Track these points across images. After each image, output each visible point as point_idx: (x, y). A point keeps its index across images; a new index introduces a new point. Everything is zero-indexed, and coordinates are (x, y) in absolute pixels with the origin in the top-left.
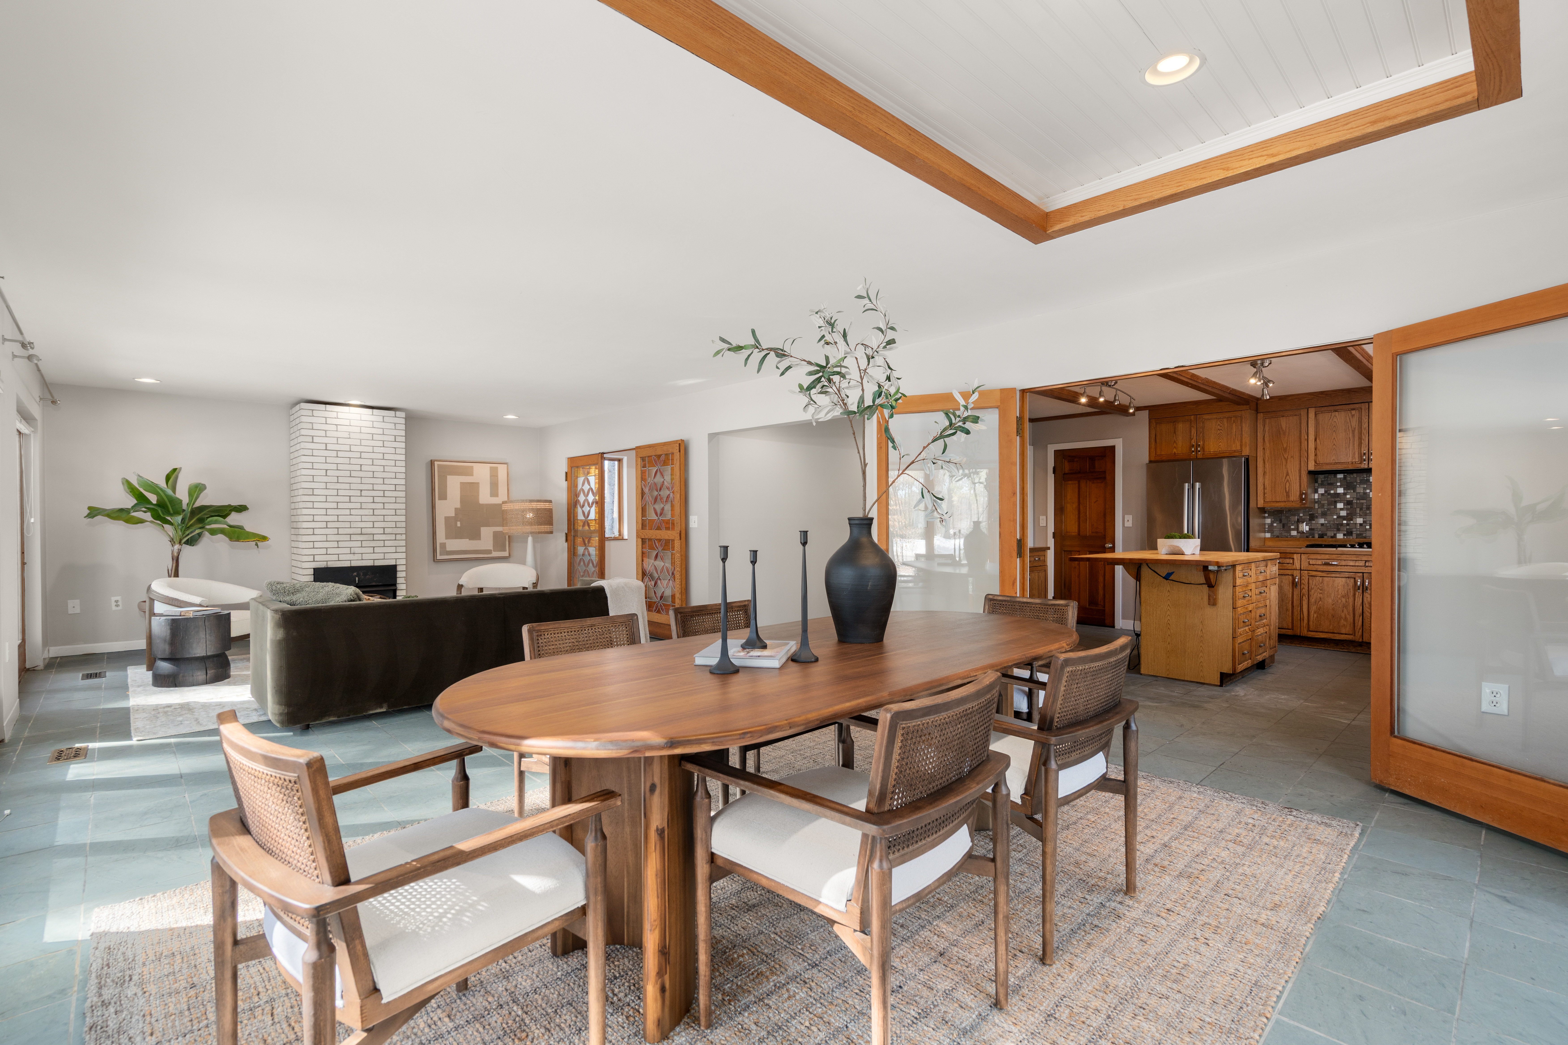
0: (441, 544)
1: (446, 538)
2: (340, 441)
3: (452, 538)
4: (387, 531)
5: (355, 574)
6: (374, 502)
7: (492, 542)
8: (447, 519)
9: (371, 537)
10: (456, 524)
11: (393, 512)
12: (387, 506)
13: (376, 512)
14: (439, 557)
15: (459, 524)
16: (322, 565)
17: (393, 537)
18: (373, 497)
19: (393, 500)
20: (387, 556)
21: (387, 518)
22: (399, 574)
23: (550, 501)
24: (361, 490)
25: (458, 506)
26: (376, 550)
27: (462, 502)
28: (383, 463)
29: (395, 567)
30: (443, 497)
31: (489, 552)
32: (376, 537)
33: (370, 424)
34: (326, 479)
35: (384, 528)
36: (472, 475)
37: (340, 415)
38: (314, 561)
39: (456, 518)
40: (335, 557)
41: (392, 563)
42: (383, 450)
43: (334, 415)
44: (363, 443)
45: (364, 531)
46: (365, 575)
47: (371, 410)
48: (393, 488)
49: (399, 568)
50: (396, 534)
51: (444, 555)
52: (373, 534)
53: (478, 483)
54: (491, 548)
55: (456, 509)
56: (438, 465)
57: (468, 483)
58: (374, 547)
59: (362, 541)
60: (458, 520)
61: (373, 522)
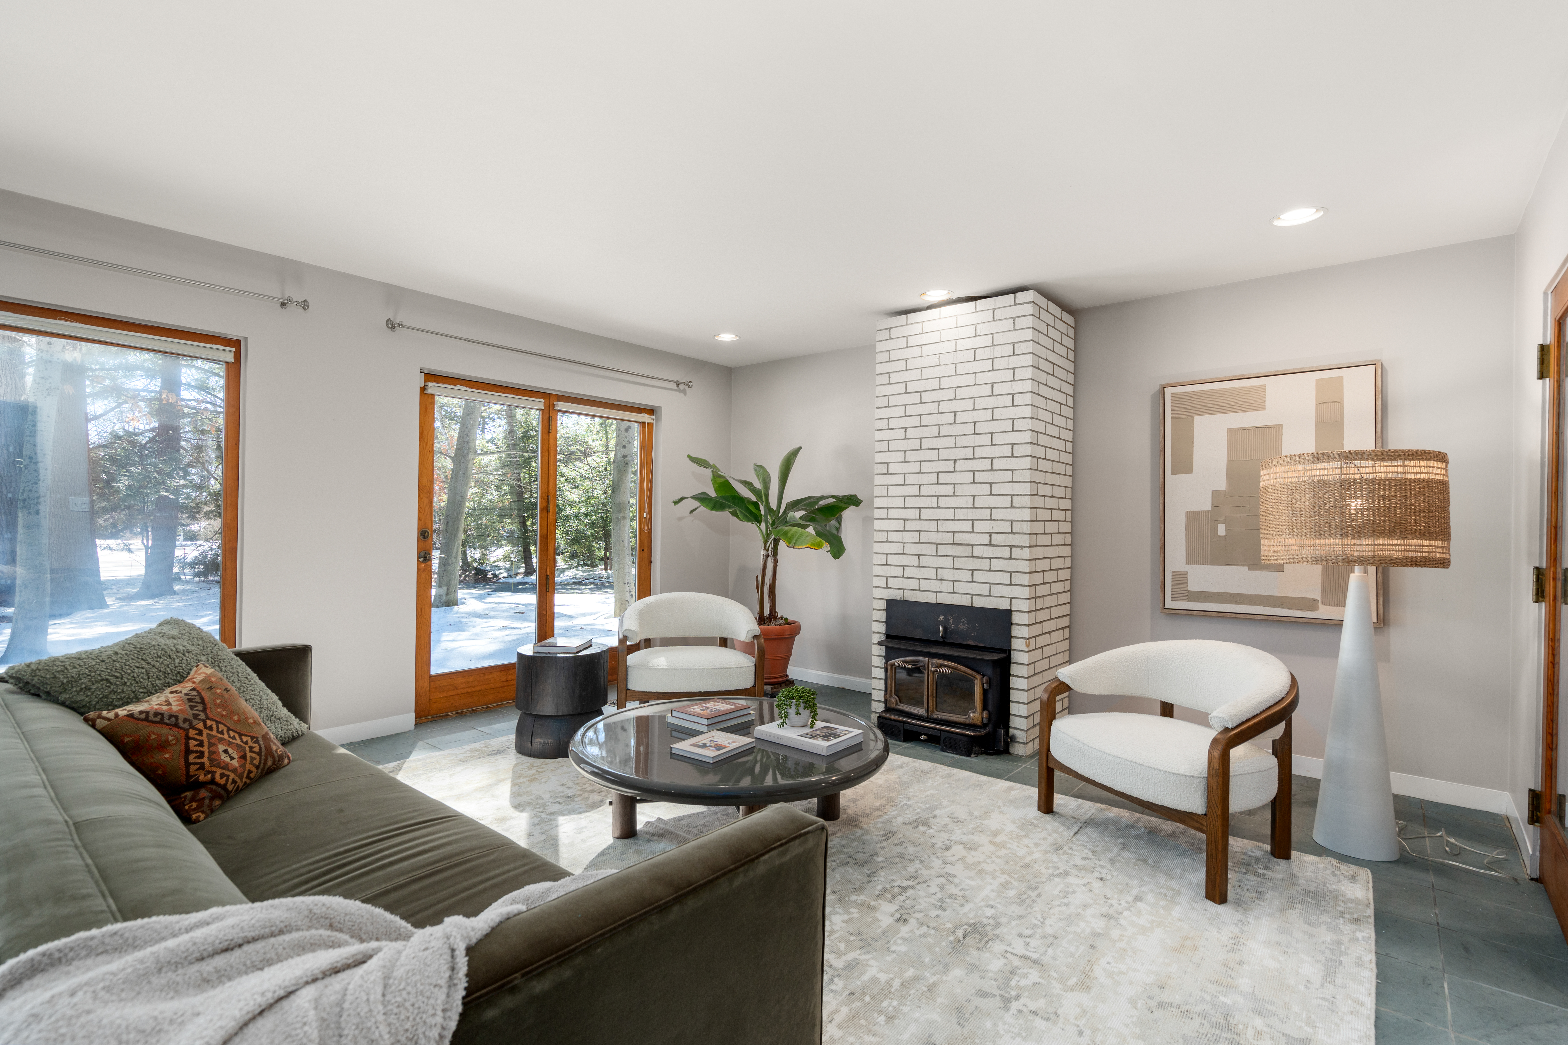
0: (1174, 574)
1: (1189, 561)
2: (927, 373)
3: (1205, 563)
4: (996, 539)
5: (941, 618)
6: (974, 483)
7: (1319, 581)
8: (1192, 517)
9: (967, 551)
10: (1215, 529)
11: (1007, 501)
12: (996, 489)
13: (979, 502)
14: (1169, 604)
15: (1222, 530)
16: (896, 595)
17: (1006, 552)
18: (974, 471)
19: (1008, 476)
20: (996, 590)
21: (998, 514)
22: (1016, 631)
23: (1441, 457)
24: (955, 461)
25: (1221, 485)
26: (978, 576)
27: (1231, 475)
28: (991, 402)
29: (1008, 613)
30: (1184, 466)
31: (1311, 604)
32: (978, 551)
33: (970, 331)
34: (904, 445)
35: (990, 534)
36: (1261, 407)
37: (927, 327)
38: (887, 587)
39: (1214, 515)
40: (913, 584)
41: (1004, 605)
42: (991, 377)
44: (961, 369)
45: (959, 538)
46: (956, 621)
47: (972, 304)
48: (1007, 451)
49: (1016, 618)
50: (1011, 547)
51: (1182, 600)
52: (973, 545)
53: (1280, 427)
54: (1318, 597)
55: (1215, 494)
56: (1173, 395)
57: (1250, 428)
58: (973, 571)
59: (954, 557)
60: (1221, 522)
61: (973, 521)
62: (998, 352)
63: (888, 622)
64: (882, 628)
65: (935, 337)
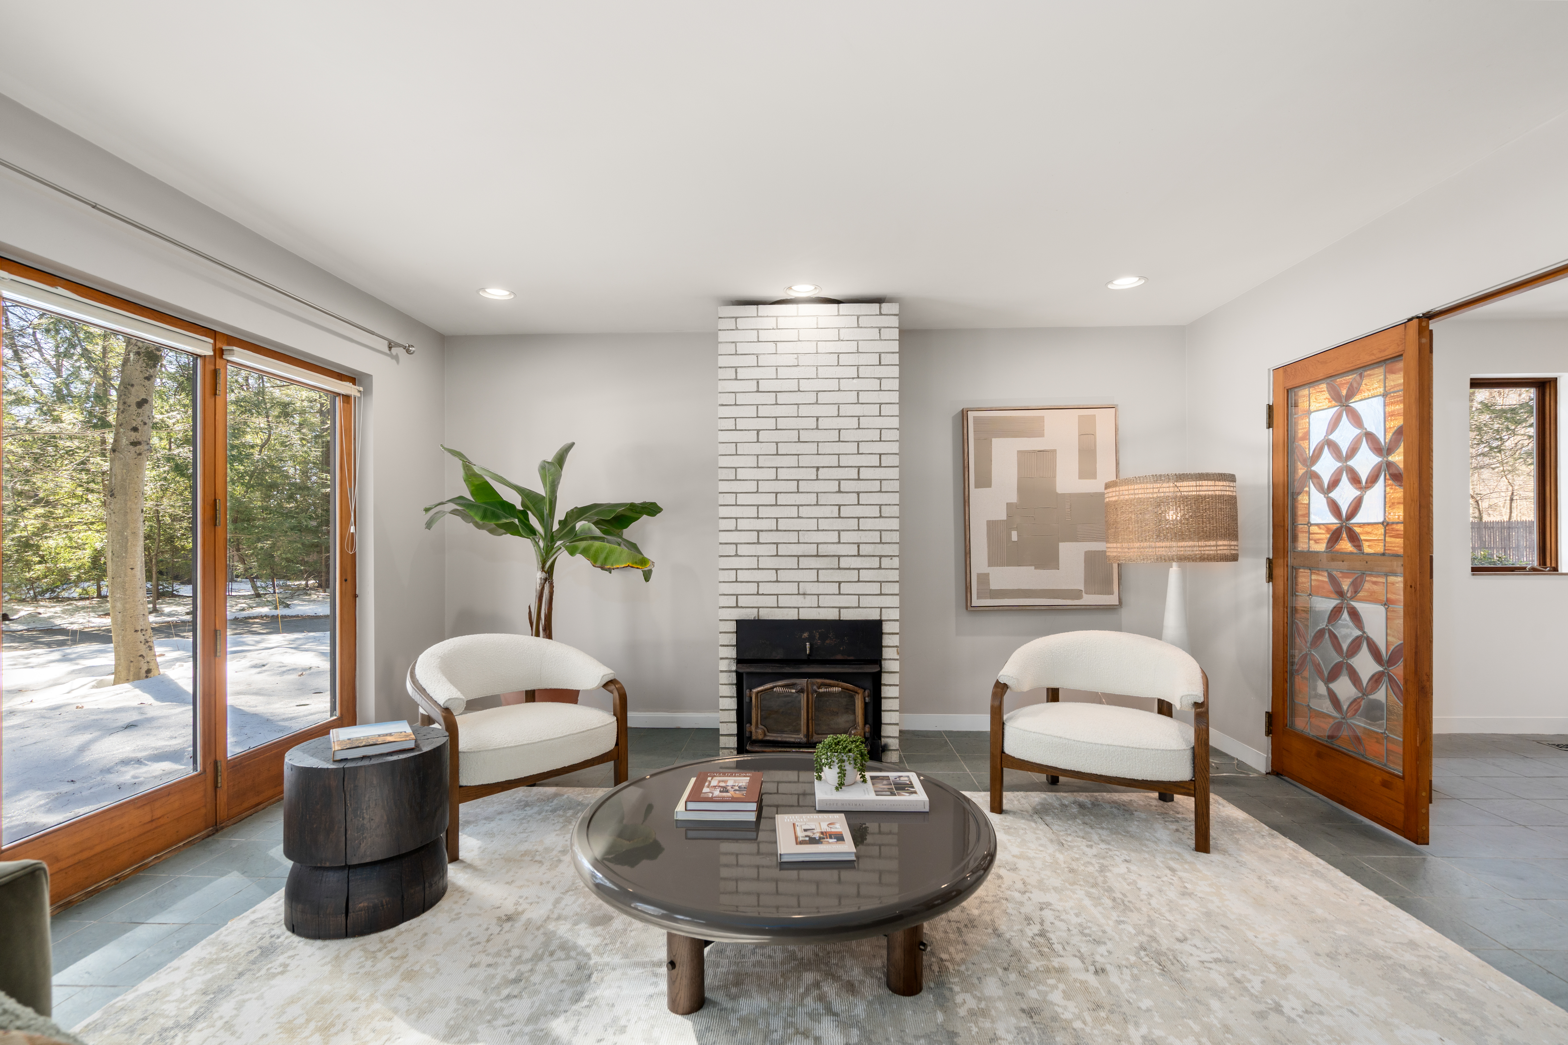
0: (979, 575)
1: (990, 564)
2: (783, 373)
3: (1002, 565)
4: (865, 550)
5: (806, 635)
6: (839, 492)
7: (1083, 576)
8: (992, 526)
9: (834, 562)
10: (1010, 536)
11: (875, 511)
12: (864, 499)
13: (845, 512)
14: (976, 602)
15: (1014, 536)
16: (749, 614)
17: (875, 562)
18: (839, 480)
19: (876, 486)
20: (864, 601)
21: (865, 524)
22: (887, 640)
23: (1229, 478)
24: (818, 468)
25: (1014, 498)
26: (845, 588)
27: (1021, 490)
28: (857, 410)
29: (879, 624)
30: (985, 482)
31: (1077, 594)
32: (844, 563)
33: (833, 335)
34: (756, 449)
35: (858, 544)
36: (1041, 434)
37: (779, 322)
38: (737, 607)
39: (1009, 524)
40: (771, 601)
41: (874, 615)
42: (857, 384)
43: (771, 323)
44: (823, 372)
45: (823, 549)
46: (823, 637)
47: (834, 307)
48: (875, 461)
49: (887, 628)
50: (881, 557)
51: (986, 598)
52: (839, 556)
53: (1054, 451)
54: (1081, 587)
55: (1009, 505)
56: (976, 419)
57: (1034, 452)
58: (840, 583)
59: (818, 569)
60: (1014, 529)
61: (839, 531)
62: (863, 359)
63: (739, 646)
64: (732, 653)
65: (792, 335)
